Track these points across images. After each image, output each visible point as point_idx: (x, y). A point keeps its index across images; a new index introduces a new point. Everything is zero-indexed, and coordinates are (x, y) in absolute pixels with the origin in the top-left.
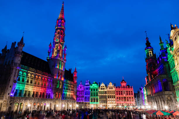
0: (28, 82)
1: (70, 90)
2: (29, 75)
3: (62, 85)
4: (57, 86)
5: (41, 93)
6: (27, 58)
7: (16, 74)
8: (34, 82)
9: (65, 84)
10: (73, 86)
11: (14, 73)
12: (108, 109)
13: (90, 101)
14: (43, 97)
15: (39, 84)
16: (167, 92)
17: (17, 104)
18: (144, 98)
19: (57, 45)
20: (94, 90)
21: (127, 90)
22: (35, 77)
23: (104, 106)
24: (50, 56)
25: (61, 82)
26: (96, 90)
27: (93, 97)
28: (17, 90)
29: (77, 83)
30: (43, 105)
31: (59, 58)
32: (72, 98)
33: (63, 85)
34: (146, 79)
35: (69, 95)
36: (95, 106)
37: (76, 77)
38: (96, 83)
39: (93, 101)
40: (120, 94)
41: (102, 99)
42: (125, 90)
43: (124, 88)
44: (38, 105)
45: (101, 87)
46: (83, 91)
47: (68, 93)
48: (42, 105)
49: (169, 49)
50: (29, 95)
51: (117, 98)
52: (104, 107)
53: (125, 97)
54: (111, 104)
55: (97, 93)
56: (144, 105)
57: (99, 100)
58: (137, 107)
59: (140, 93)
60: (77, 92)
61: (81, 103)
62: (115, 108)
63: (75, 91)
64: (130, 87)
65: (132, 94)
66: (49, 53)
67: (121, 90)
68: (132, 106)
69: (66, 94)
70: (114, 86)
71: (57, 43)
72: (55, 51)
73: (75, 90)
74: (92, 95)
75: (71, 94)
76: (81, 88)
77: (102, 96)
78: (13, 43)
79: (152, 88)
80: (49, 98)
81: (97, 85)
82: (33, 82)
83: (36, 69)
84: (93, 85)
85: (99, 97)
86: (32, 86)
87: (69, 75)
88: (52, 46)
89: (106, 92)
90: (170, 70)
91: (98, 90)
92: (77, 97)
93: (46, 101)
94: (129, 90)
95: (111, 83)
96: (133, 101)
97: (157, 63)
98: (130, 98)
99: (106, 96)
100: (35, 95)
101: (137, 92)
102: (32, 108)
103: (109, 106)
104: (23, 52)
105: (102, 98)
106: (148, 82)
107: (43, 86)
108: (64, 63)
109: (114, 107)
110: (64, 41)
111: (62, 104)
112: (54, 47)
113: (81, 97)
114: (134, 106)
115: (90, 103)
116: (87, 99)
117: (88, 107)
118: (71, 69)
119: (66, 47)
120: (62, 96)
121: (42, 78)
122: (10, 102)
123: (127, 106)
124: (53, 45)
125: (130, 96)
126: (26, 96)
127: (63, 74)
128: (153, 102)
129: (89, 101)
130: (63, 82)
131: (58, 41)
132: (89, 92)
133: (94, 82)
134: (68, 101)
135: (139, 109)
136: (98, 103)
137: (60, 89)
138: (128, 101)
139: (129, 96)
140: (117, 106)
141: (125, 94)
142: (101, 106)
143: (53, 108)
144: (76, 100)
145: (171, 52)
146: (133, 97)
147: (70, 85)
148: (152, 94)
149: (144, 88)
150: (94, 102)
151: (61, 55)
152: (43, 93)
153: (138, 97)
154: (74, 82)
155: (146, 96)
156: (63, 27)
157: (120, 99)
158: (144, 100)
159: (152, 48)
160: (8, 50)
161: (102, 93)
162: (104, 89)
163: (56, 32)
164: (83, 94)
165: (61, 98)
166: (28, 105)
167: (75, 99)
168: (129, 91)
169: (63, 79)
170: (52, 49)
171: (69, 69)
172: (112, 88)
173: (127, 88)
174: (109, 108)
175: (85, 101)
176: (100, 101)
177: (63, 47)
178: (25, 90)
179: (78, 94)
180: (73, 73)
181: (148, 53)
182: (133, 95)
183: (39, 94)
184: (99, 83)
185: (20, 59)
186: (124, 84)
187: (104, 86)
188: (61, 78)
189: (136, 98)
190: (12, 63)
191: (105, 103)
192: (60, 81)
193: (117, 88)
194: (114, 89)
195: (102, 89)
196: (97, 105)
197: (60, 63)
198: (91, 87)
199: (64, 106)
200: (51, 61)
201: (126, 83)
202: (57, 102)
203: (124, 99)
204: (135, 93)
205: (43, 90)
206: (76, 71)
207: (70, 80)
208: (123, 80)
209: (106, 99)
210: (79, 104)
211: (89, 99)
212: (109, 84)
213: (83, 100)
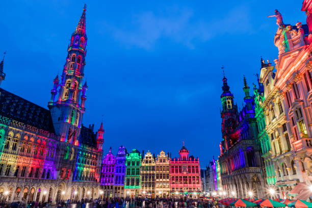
0: (7, 147)
1: (90, 163)
2: (11, 133)
3: (75, 154)
4: (64, 155)
5: (32, 168)
6: (8, 102)
8: (20, 148)
9: (80, 153)
10: (95, 156)
12: (155, 197)
13: (126, 184)
14: (37, 175)
15: (29, 151)
16: (252, 169)
18: (216, 179)
19: (69, 80)
20: (133, 164)
21: (190, 164)
22: (22, 139)
23: (150, 192)
24: (56, 99)
25: (73, 149)
26: (137, 165)
27: (130, 177)
29: (103, 150)
30: (34, 191)
31: (72, 105)
32: (92, 179)
33: (77, 154)
34: (220, 146)
35: (87, 173)
36: (134, 192)
37: (102, 141)
38: (137, 151)
39: (130, 183)
40: (177, 172)
42: (187, 165)
43: (185, 160)
44: (26, 191)
45: (145, 159)
46: (113, 166)
47: (86, 170)
48: (33, 192)
49: (258, 98)
50: (8, 172)
51: (173, 177)
52: (149, 195)
53: (186, 177)
54: (161, 190)
55: (139, 169)
56: (216, 191)
58: (204, 193)
59: (211, 170)
60: (102, 167)
61: (109, 188)
62: (168, 195)
63: (98, 165)
64: (195, 159)
65: (197, 172)
66: (54, 94)
67: (180, 164)
68: (196, 191)
69: (82, 171)
70: (168, 157)
71: (70, 77)
72: (66, 91)
73: (99, 163)
74: (129, 173)
75: (90, 170)
76: (109, 160)
77: (147, 174)
79: (229, 161)
80: (48, 178)
81: (139, 155)
82: (18, 147)
83: (26, 123)
84: (132, 154)
85: (141, 176)
86: (15, 156)
87: (89, 137)
88: (60, 82)
89: (154, 167)
90: (258, 132)
91: (140, 165)
92: (102, 176)
93: (42, 185)
94: (193, 164)
95: (162, 152)
96: (198, 183)
97: (239, 119)
98: (194, 177)
99: (154, 174)
100: (21, 173)
101: (206, 169)
102: (12, 197)
103: (157, 192)
104: (1, 90)
105: (146, 178)
106: (223, 151)
107: (38, 156)
108: (80, 113)
109: (167, 194)
110: (83, 75)
111: (73, 190)
112: (63, 84)
113: (110, 176)
114: (200, 192)
116: (120, 180)
117: (120, 196)
118: (93, 125)
119: (85, 86)
120: (74, 174)
121: (36, 139)
123: (189, 192)
124: (62, 80)
125: (194, 175)
126: (2, 174)
127: (78, 134)
128: (231, 186)
129: (123, 183)
130: (77, 150)
131: (72, 73)
132: (124, 167)
133: (134, 150)
134: (84, 184)
135: (207, 198)
136: (140, 187)
137: (71, 161)
138: (190, 183)
139: (192, 175)
140: (171, 192)
141: (186, 171)
143: (54, 198)
144: (100, 182)
145: (260, 103)
146: (198, 177)
147: (89, 155)
148: (230, 172)
149: (217, 162)
150: (133, 185)
151: (75, 99)
152: (38, 169)
153: (208, 176)
154: (97, 149)
155: (219, 174)
156: (83, 50)
157: (177, 180)
158: (216, 182)
159: (232, 95)
161: (146, 169)
162: (150, 162)
163: (68, 57)
164: (113, 171)
165: (71, 178)
166: (5, 192)
167: (98, 180)
168: (193, 167)
169: (76, 143)
170: (59, 88)
171: (90, 125)
172: (164, 161)
173: (190, 160)
174: (157, 196)
175: (116, 183)
176: (142, 183)
177: (81, 85)
179: (104, 171)
180: (97, 133)
181: (225, 103)
182: (200, 173)
183: (29, 170)
184: (143, 151)
186: (184, 154)
187: (150, 158)
188: (74, 141)
189: (204, 179)
191: (151, 188)
192: (70, 147)
193: (173, 160)
194: (167, 163)
195: (147, 162)
196: (136, 190)
197: (73, 114)
198: (128, 158)
199: (76, 193)
200: (55, 108)
201: (188, 152)
202: (64, 185)
203: (184, 180)
204: (203, 170)
205: (36, 163)
206: (101, 130)
207: (90, 146)
208: (184, 148)
209: (153, 180)
210: (106, 188)
211: (123, 180)
212: (159, 154)
213: (112, 182)
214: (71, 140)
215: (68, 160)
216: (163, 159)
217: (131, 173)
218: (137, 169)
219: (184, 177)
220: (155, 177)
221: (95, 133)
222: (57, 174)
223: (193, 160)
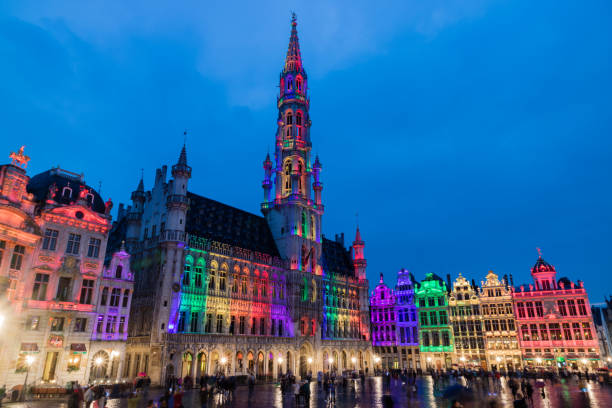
0: (212, 285)
1: (347, 305)
2: (214, 264)
3: (318, 291)
4: (301, 294)
5: (254, 319)
6: (202, 212)
7: (178, 265)
8: (231, 286)
9: (328, 287)
10: (354, 293)
11: (170, 263)
12: (490, 369)
13: (421, 341)
14: (262, 332)
15: (245, 291)
17: (189, 358)
19: (288, 158)
20: (432, 303)
21: (561, 297)
22: (232, 271)
23: (475, 357)
24: (273, 197)
26: (440, 304)
27: (429, 329)
28: (184, 313)
29: (367, 280)
30: (264, 357)
31: (299, 203)
32: (356, 334)
33: (322, 291)
35: (345, 323)
36: (442, 359)
37: (362, 262)
38: (435, 278)
39: (431, 342)
40: (531, 314)
41: (464, 334)
42: (554, 299)
43: (549, 289)
44: (250, 357)
45: (455, 290)
46: (392, 309)
47: (342, 318)
48: (261, 359)
50: (220, 326)
51: (524, 327)
52: (475, 363)
53: (557, 325)
54: (501, 353)
55: (444, 313)
57: (452, 338)
58: (609, 359)
60: (370, 312)
61: (389, 351)
62: (518, 365)
63: (362, 307)
64: (572, 286)
65: (584, 312)
66: (267, 187)
67: (538, 299)
68: (586, 356)
69: (336, 321)
70: (507, 283)
71: (287, 153)
72: (286, 179)
73: (365, 304)
74: (424, 322)
75: (350, 318)
76: (383, 298)
77: (464, 322)
78: (158, 171)
80: (280, 334)
81: (441, 285)
82: (229, 286)
83: (233, 244)
84: (426, 284)
85: (451, 327)
86: (226, 300)
87: (338, 257)
88: (274, 165)
89: (476, 307)
91: (446, 304)
92: (373, 328)
93: (274, 347)
94: (570, 297)
95: (491, 274)
96: (590, 338)
98: (576, 325)
99: (478, 322)
100: (238, 327)
101: (605, 305)
102: (233, 368)
103: (492, 358)
104: (189, 195)
105: (463, 329)
107: (259, 297)
108: (316, 216)
109: (516, 361)
110: (309, 145)
111: (325, 356)
112: (280, 167)
113: (388, 329)
114: (597, 357)
115: (422, 348)
116: (410, 335)
117: (414, 366)
118: (342, 235)
119: (317, 164)
120: (323, 327)
121: (252, 270)
122: (169, 350)
123: (569, 357)
124: (276, 160)
125: (575, 320)
126: (212, 331)
127: (319, 253)
129: (416, 341)
130: (321, 282)
131: (290, 146)
132: (414, 310)
133: (430, 275)
134: (343, 345)
136: (452, 348)
137: (313, 305)
138: (568, 337)
139: (569, 319)
140: (524, 357)
141: (555, 312)
142: (463, 359)
143: (296, 369)
144: (371, 339)
146: (587, 325)
147: (344, 290)
150: (436, 344)
151: (304, 191)
152: (263, 320)
154: (357, 279)
156: (302, 99)
157: (534, 332)
160: (149, 192)
161: (461, 311)
162: (467, 297)
163: (280, 118)
164: (393, 319)
165: (318, 334)
166: (221, 359)
168: (571, 302)
169: (318, 271)
170: (274, 176)
171: (337, 236)
172: (499, 293)
173: (560, 288)
174: (494, 368)
175: (403, 341)
176: (456, 340)
177: (310, 165)
178: (206, 311)
179: (375, 319)
180: (351, 248)
182: (590, 314)
183: (250, 322)
184: (448, 276)
185: (182, 216)
186: (542, 276)
187: (466, 288)
188: (313, 267)
189: (603, 328)
190: (163, 231)
191: (477, 349)
193: (518, 290)
194: (506, 296)
195: (460, 297)
196: (446, 355)
197: (303, 219)
198: (420, 292)
199: (331, 360)
200: (274, 213)
201: (552, 270)
202: (309, 347)
203: (552, 332)
204: (598, 309)
205: (259, 310)
206: (358, 242)
207: (342, 274)
208: (541, 262)
209: (478, 334)
210: (384, 352)
211: (415, 334)
212: (485, 280)
213: (394, 340)
214: (308, 266)
215: (308, 302)
216: (494, 289)
217: (429, 321)
218: (441, 313)
219: (550, 325)
220: (483, 328)
221: (348, 250)
222: (293, 328)
223: (569, 287)
